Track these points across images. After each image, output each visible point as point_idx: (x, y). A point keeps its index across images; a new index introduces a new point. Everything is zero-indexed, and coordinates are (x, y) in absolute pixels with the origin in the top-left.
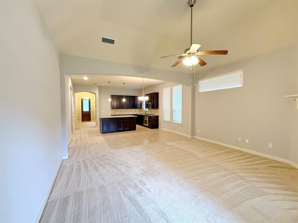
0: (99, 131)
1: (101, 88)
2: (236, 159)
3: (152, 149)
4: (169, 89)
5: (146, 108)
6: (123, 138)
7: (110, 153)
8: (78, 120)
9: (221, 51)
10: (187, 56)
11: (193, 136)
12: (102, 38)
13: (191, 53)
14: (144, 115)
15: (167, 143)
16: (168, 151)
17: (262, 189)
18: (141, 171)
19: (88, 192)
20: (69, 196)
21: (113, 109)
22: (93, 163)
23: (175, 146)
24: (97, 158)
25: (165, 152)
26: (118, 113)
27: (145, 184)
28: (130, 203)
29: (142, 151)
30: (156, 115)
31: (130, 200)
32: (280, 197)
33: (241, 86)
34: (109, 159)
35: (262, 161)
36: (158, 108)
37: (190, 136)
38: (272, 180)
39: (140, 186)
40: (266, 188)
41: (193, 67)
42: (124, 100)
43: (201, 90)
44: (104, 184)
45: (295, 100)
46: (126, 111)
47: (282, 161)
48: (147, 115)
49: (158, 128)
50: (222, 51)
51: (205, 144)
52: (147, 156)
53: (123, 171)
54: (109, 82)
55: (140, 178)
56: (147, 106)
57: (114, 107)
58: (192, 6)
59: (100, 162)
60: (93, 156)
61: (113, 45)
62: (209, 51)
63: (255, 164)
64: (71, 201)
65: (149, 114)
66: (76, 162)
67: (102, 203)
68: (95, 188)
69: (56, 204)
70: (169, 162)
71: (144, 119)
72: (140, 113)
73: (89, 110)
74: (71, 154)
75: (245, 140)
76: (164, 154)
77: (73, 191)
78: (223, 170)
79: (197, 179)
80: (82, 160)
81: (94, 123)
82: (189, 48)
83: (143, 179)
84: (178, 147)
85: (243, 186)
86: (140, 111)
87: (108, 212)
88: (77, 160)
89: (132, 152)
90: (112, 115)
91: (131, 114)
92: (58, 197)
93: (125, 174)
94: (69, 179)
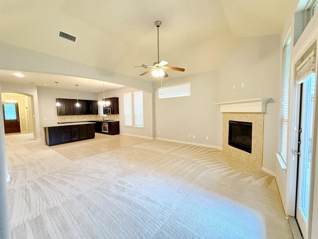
0: (44, 143)
2: (188, 150)
3: (120, 153)
4: (130, 94)
5: (104, 114)
6: (83, 147)
7: (72, 164)
10: (155, 68)
11: (155, 138)
12: (59, 33)
13: (158, 66)
14: (102, 121)
15: (133, 146)
16: (137, 153)
17: (206, 166)
18: (117, 174)
19: (65, 204)
20: (41, 215)
21: (59, 115)
22: (55, 178)
23: (141, 148)
24: (58, 172)
25: (134, 154)
26: (67, 121)
27: (125, 183)
28: (117, 200)
29: (110, 157)
30: (116, 121)
31: (116, 198)
33: (190, 95)
34: (76, 171)
35: (203, 149)
36: (119, 114)
37: (152, 138)
38: (209, 160)
39: (121, 185)
40: (208, 165)
42: (78, 105)
43: (161, 97)
44: (80, 193)
45: (219, 106)
46: (78, 118)
47: (214, 148)
48: (106, 121)
49: (119, 134)
50: (181, 69)
51: (166, 143)
52: (118, 160)
53: (97, 177)
54: (56, 82)
55: (118, 179)
56: (106, 111)
57: (62, 114)
58: (158, 26)
59: (65, 175)
60: (50, 172)
62: (172, 67)
64: (46, 218)
65: (108, 120)
66: (28, 182)
67: (87, 209)
68: (71, 200)
69: (26, 227)
70: (140, 161)
71: (103, 126)
72: (96, 120)
73: (17, 117)
74: (13, 176)
75: (193, 136)
76: (133, 156)
77: (43, 209)
78: (181, 159)
79: (165, 169)
80: (36, 179)
81: (31, 135)
82: (159, 63)
83: (121, 179)
84: (144, 148)
85: (195, 167)
86: (96, 117)
87: (98, 213)
88: (28, 179)
89: (100, 159)
90: (59, 123)
91: (85, 121)
92: (23, 221)
93: (102, 180)
94: (29, 201)
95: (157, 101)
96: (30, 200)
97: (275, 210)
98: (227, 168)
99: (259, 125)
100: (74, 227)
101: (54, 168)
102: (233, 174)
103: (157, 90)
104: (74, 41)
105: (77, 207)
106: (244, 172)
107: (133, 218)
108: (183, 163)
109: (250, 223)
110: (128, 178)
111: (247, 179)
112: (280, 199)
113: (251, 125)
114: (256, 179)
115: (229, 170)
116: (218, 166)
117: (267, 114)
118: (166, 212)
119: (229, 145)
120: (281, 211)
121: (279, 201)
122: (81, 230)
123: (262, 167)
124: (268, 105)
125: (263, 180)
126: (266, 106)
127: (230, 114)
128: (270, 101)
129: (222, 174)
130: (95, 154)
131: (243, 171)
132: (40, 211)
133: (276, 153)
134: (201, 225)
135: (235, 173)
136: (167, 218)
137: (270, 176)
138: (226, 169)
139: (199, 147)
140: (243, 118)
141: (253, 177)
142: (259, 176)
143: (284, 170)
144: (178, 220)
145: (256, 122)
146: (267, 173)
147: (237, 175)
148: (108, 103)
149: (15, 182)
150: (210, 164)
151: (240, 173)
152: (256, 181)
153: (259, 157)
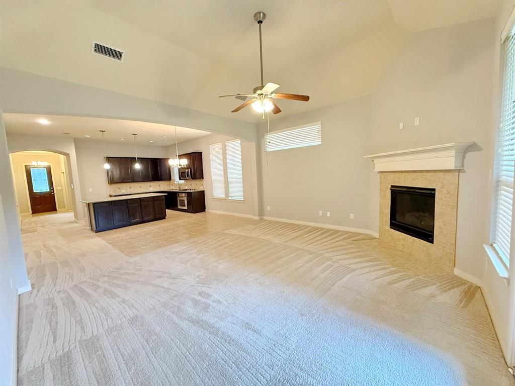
0: (89, 228)
1: (80, 143)
2: (319, 238)
3: (205, 244)
4: (220, 145)
5: (180, 179)
6: (146, 234)
7: (127, 263)
8: (21, 213)
9: (302, 96)
10: (257, 98)
11: (262, 217)
12: (94, 45)
13: (262, 94)
14: (177, 191)
15: (226, 232)
16: (231, 243)
17: (349, 266)
18: (197, 279)
19: (110, 332)
20: (70, 351)
21: (111, 183)
22: (99, 286)
23: (239, 235)
24: (104, 276)
25: (227, 245)
26: (123, 192)
27: (210, 296)
28: (194, 326)
29: (187, 250)
30: (200, 190)
31: (192, 322)
32: (366, 270)
33: (320, 143)
34: (132, 273)
35: (345, 236)
36: (203, 178)
37: (257, 218)
39: (203, 300)
40: (352, 264)
41: (266, 114)
42: (138, 166)
43: (270, 148)
44: (136, 313)
45: (373, 161)
46: (141, 187)
47: (363, 233)
48: (184, 190)
49: (205, 211)
51: (280, 226)
52: (200, 256)
53: (165, 285)
54: (102, 131)
55: (199, 288)
56: (182, 175)
57: (115, 181)
58: (260, 22)
59: (114, 281)
60: (93, 275)
61: (118, 61)
62: (286, 94)
63: (339, 241)
64: (78, 357)
65: (187, 190)
66: (57, 292)
67: (145, 341)
68: (121, 324)
69: (45, 373)
70: (236, 257)
71: (179, 199)
72: (169, 189)
73: (50, 188)
74: (37, 281)
75: (326, 213)
76: (225, 248)
77: (75, 340)
78: (307, 254)
79: (279, 272)
80: (69, 287)
81: (70, 216)
82: (262, 87)
83: (204, 289)
84: (245, 235)
85: (331, 267)
86: (168, 185)
87: (162, 349)
88: (58, 288)
89: (172, 254)
90: (111, 196)
91: (151, 191)
92: (42, 360)
93: (171, 289)
94: (55, 324)
95: (263, 155)
96: (57, 323)
97: (484, 352)
98: (389, 270)
99: (448, 193)
100: (120, 374)
101: (99, 268)
102: (399, 281)
103: (264, 137)
104: (120, 59)
105: (129, 337)
106: (420, 277)
107: (220, 360)
108: (310, 261)
109: (437, 379)
110: (214, 287)
111: (427, 291)
112: (493, 330)
113: (433, 192)
114: (444, 291)
115: (392, 273)
116: (371, 266)
117: (465, 172)
118: (279, 351)
119: (391, 228)
120: (497, 356)
121: (493, 335)
122: (131, 381)
123: (455, 269)
124: (466, 155)
125: (457, 293)
126: (464, 158)
127: (393, 175)
128: (472, 147)
129: (379, 280)
130: (165, 246)
131: (419, 275)
132: (70, 343)
133: (484, 245)
134: (341, 380)
135: (404, 280)
136: (279, 364)
137: (471, 286)
138: (386, 271)
139: (338, 231)
140: (417, 181)
141: (439, 286)
142: (448, 286)
143: (505, 280)
144: (300, 368)
145: (443, 187)
146: (465, 280)
147: (407, 282)
148: (185, 162)
149: (38, 292)
150: (357, 263)
151: (413, 279)
152: (444, 294)
153: (448, 251)
